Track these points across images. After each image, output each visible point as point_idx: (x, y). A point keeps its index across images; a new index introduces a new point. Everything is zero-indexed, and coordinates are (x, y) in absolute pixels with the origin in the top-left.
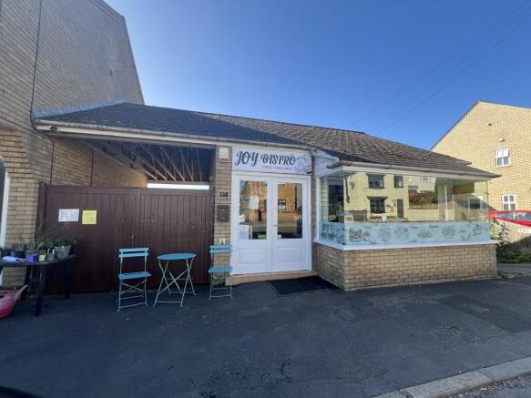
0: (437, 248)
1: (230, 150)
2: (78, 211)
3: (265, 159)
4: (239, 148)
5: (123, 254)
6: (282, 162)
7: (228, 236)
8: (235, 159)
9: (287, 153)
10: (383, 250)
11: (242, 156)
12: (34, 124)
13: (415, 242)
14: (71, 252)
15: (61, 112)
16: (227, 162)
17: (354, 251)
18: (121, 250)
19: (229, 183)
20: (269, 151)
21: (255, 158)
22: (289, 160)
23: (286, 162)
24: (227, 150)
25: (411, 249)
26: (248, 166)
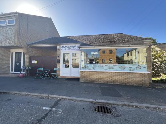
0: (116, 72)
1: (60, 46)
2: (34, 61)
3: (68, 47)
4: (62, 46)
5: (38, 69)
6: (73, 48)
7: (60, 66)
8: (61, 48)
9: (74, 45)
10: (93, 72)
11: (63, 47)
12: (28, 46)
13: (106, 70)
14: (32, 68)
15: (33, 42)
16: (59, 49)
17: (83, 71)
18: (38, 68)
19: (60, 54)
20: (69, 46)
21: (66, 47)
22: (74, 47)
23: (74, 48)
24: (59, 47)
25: (104, 72)
26: (64, 50)
